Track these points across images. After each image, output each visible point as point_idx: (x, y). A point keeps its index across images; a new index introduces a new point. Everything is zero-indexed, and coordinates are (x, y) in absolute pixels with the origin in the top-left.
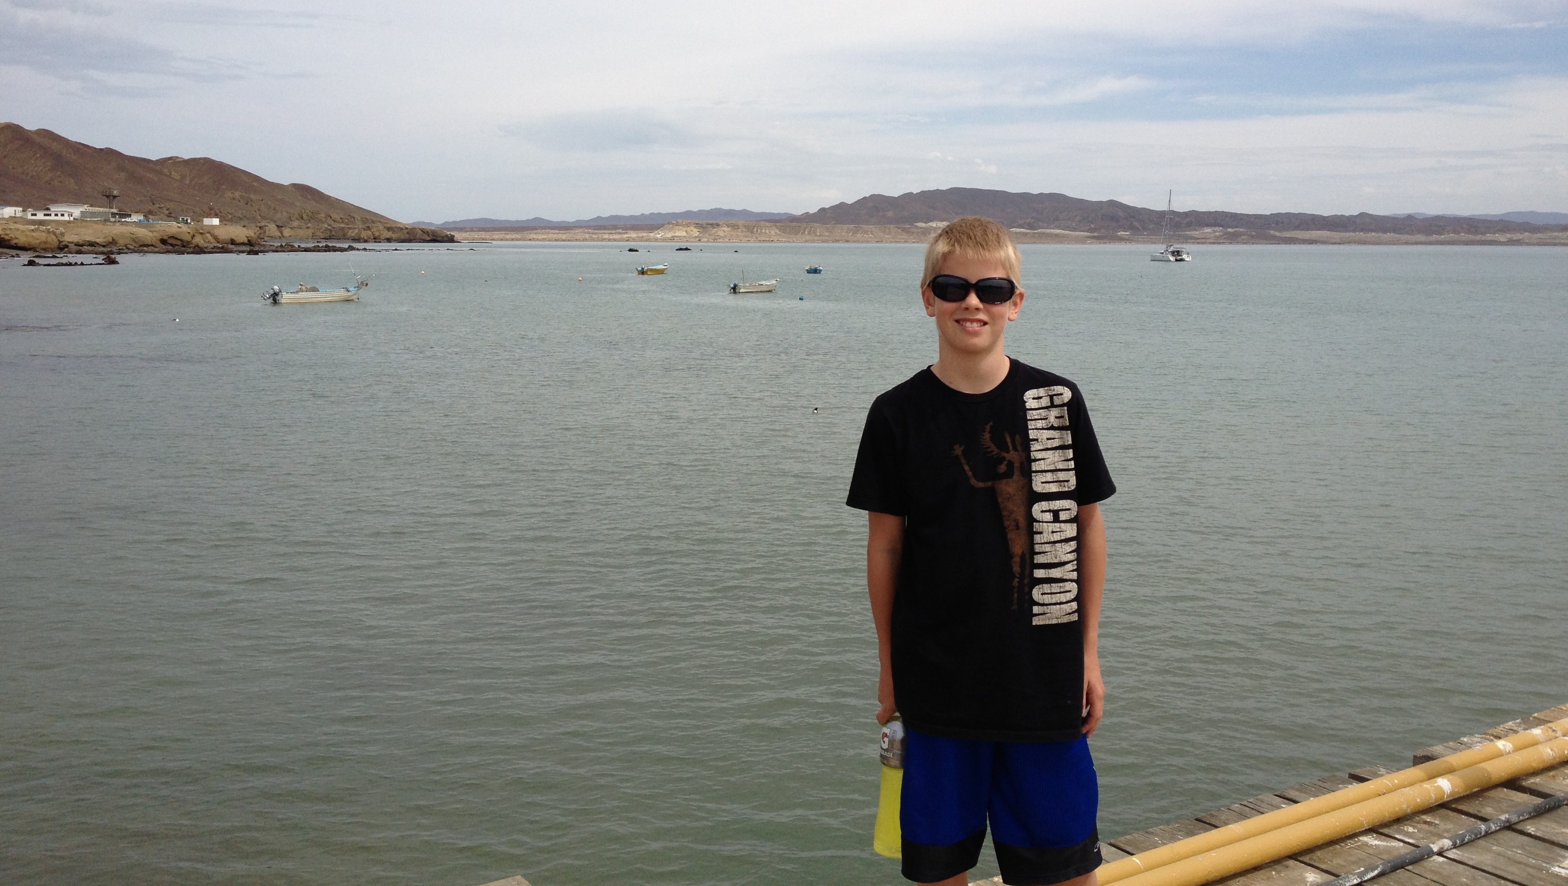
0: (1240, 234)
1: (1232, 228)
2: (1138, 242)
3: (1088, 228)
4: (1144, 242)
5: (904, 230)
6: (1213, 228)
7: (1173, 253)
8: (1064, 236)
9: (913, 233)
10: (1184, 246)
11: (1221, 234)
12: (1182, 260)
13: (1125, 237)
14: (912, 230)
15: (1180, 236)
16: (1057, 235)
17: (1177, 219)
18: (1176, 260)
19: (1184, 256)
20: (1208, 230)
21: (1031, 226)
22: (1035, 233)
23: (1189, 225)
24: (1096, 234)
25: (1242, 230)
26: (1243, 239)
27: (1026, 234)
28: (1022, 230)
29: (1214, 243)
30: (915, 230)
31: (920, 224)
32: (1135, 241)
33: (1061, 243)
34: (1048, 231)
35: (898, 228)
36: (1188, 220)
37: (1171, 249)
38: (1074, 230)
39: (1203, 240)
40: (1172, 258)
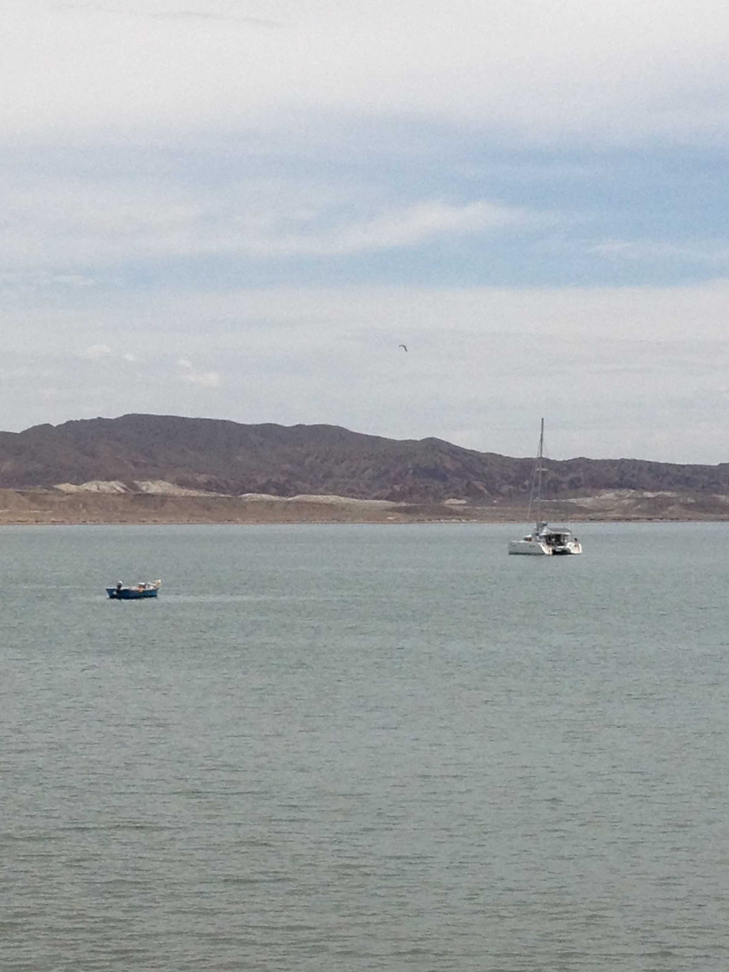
0: (668, 502)
1: (652, 490)
2: (482, 518)
3: (388, 492)
4: (493, 519)
5: (34, 498)
6: (618, 492)
7: (549, 540)
8: (343, 508)
9: (52, 503)
10: (569, 525)
11: (632, 501)
12: (565, 552)
13: (458, 508)
14: (49, 498)
15: (558, 506)
16: (330, 506)
17: (552, 475)
18: (555, 553)
19: (570, 546)
20: (609, 495)
21: (282, 491)
22: (289, 502)
23: (575, 485)
24: (403, 504)
25: (668, 494)
26: (672, 512)
27: (271, 504)
28: (264, 496)
29: (619, 520)
30: (57, 499)
31: (64, 487)
32: (475, 516)
33: (339, 520)
34: (313, 498)
35: (23, 494)
36: (572, 475)
37: (545, 532)
38: (364, 495)
39: (600, 515)
40: (547, 550)
